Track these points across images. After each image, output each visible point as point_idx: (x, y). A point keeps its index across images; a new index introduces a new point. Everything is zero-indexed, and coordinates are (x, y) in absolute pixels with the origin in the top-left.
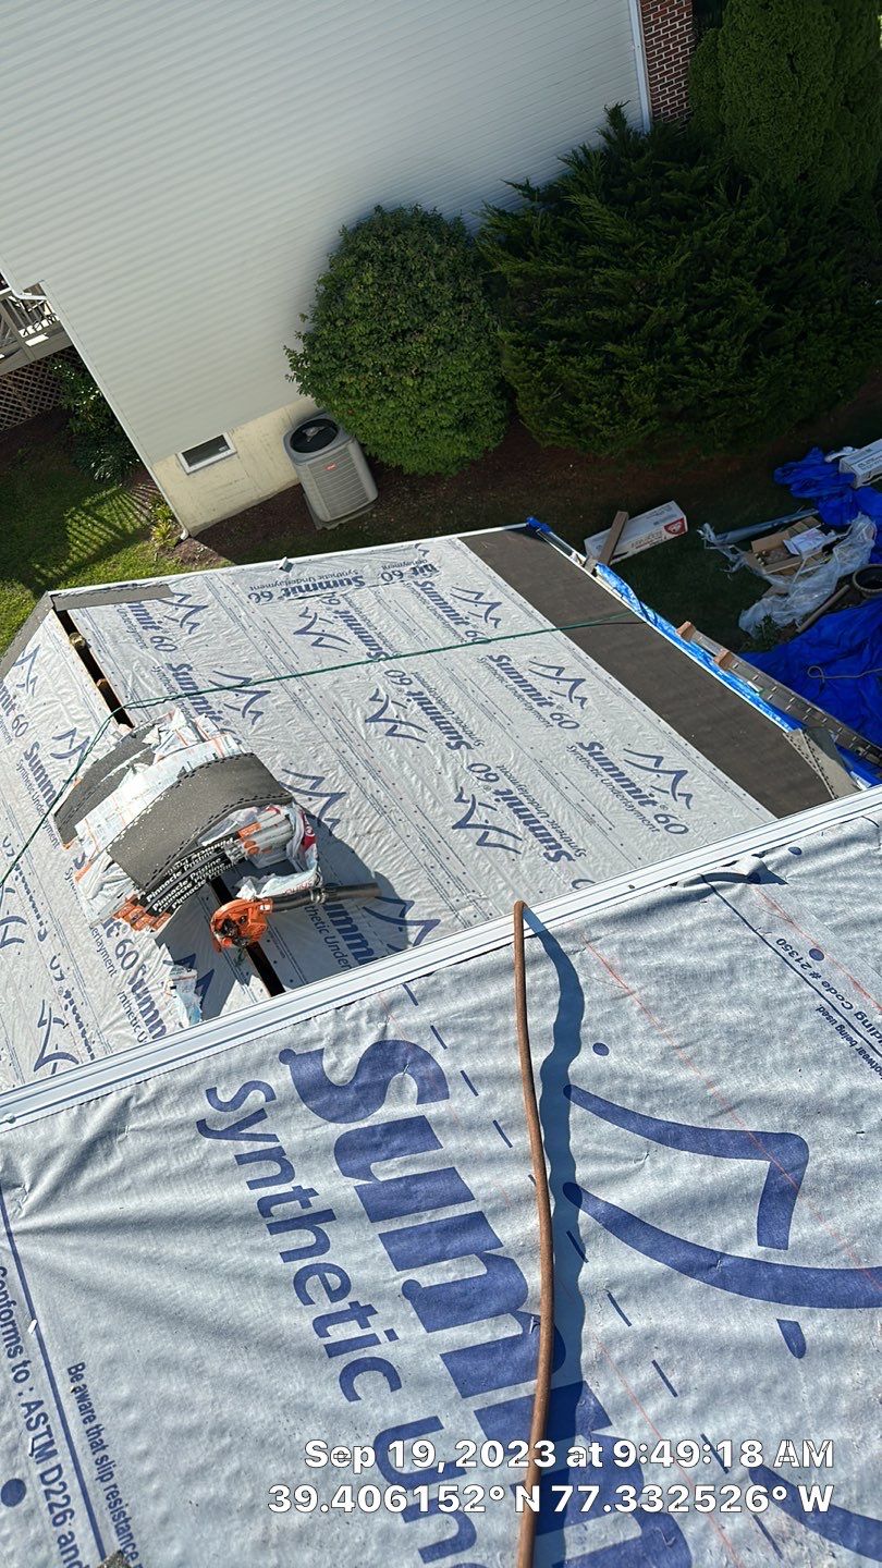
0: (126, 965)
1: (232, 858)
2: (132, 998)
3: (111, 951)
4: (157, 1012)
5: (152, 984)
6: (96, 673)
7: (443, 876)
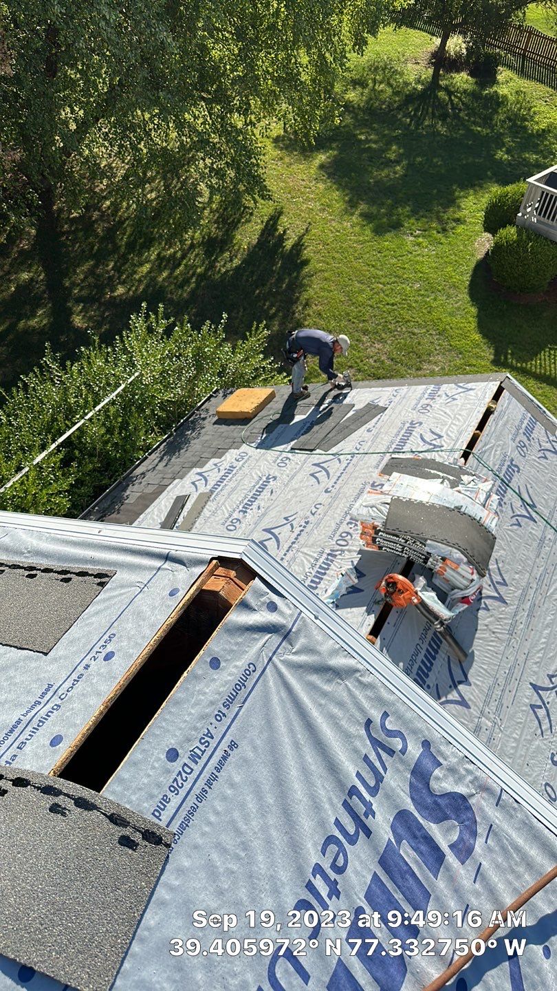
0: (339, 542)
1: (429, 563)
2: (325, 556)
3: (341, 530)
4: (325, 574)
5: (336, 562)
6: (481, 427)
7: (497, 695)
